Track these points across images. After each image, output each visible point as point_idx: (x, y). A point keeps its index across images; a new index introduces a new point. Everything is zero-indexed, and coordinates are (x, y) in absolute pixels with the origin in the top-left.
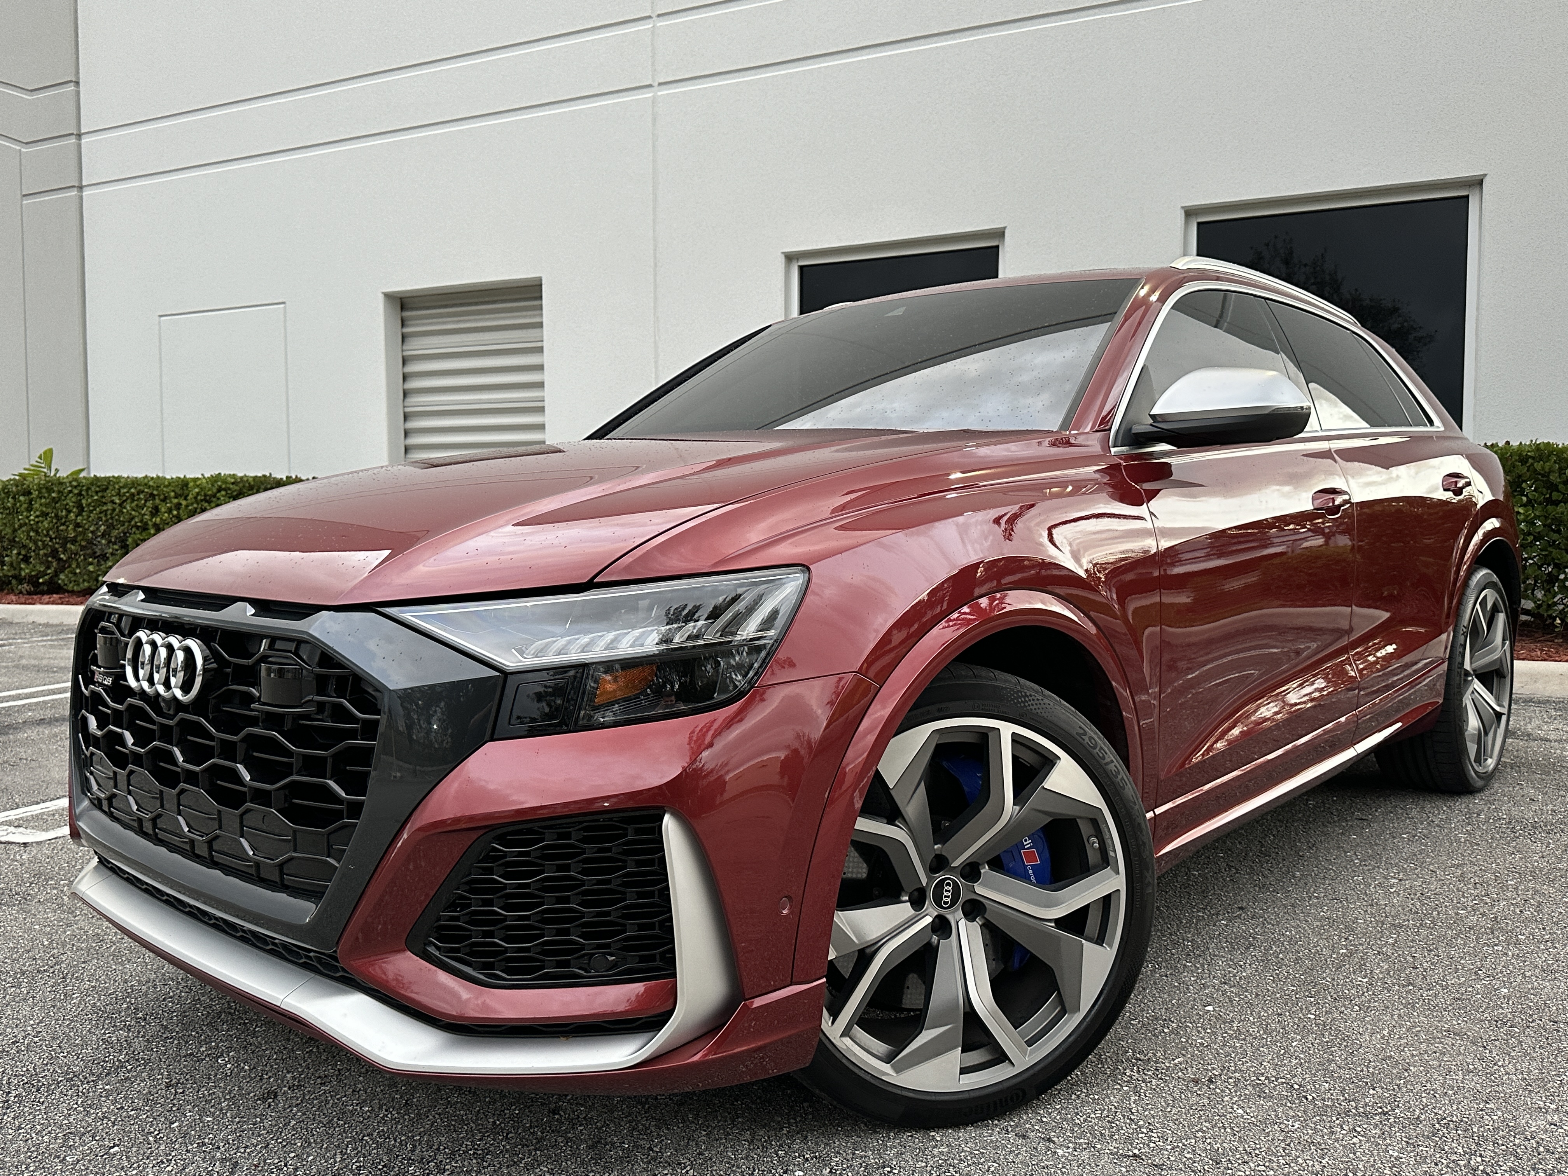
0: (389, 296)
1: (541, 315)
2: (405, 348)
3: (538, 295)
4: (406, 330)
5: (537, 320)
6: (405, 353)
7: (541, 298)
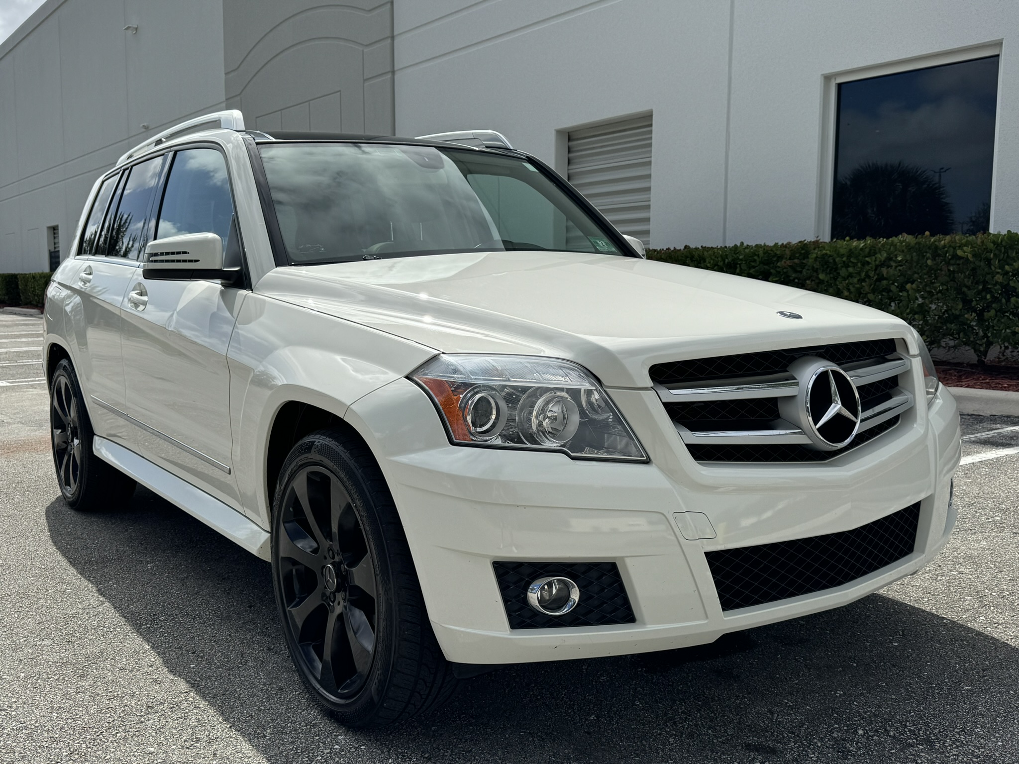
0: (559, 132)
1: (651, 138)
2: (571, 167)
3: (650, 123)
4: (571, 155)
5: (648, 142)
6: (571, 171)
7: (651, 125)
